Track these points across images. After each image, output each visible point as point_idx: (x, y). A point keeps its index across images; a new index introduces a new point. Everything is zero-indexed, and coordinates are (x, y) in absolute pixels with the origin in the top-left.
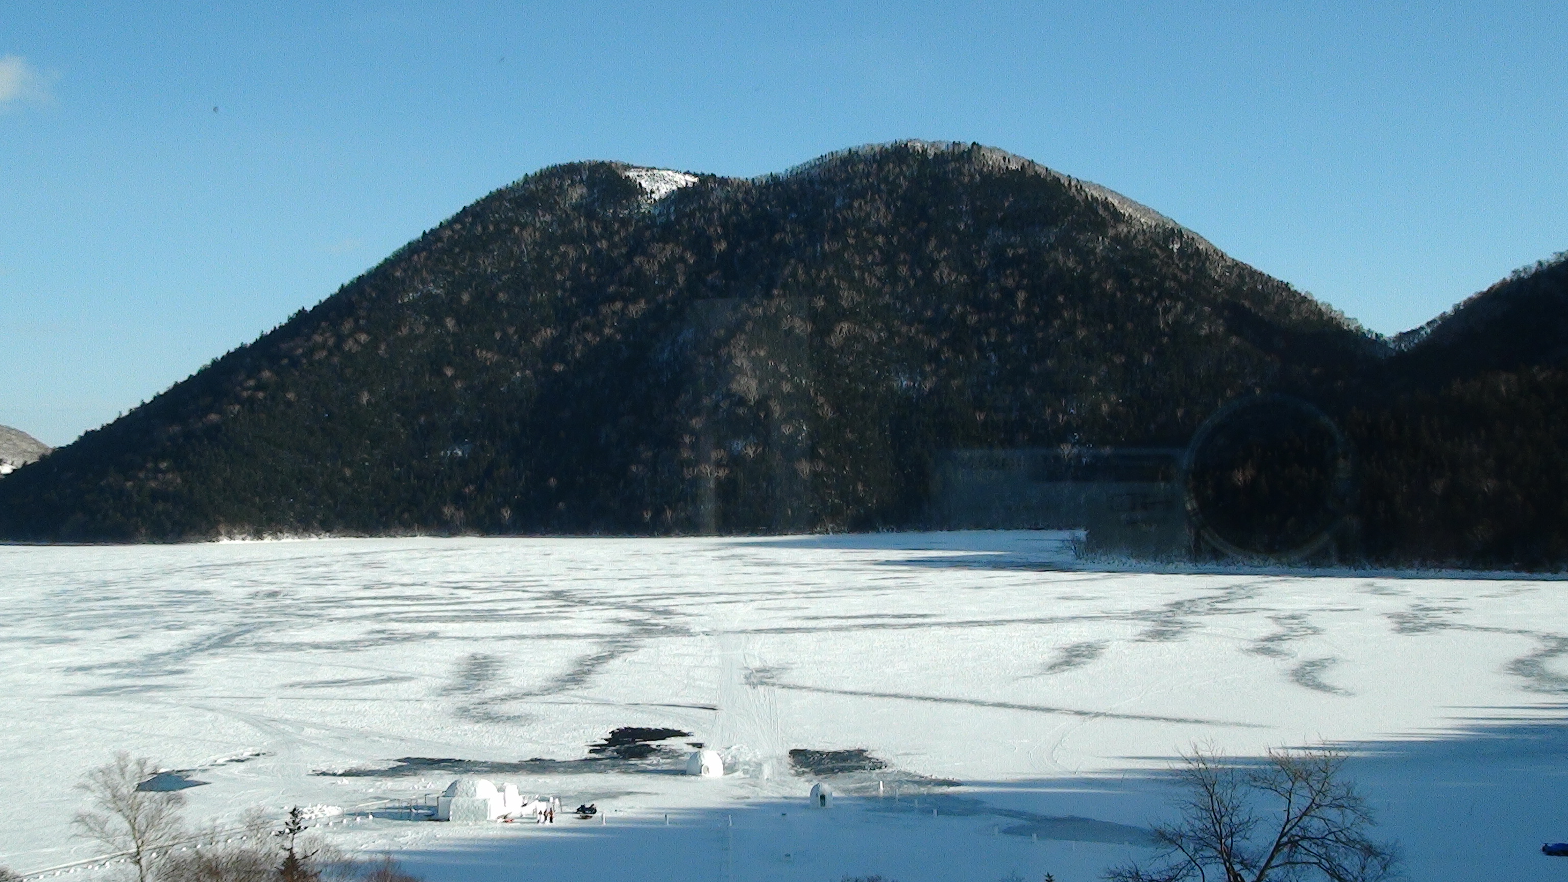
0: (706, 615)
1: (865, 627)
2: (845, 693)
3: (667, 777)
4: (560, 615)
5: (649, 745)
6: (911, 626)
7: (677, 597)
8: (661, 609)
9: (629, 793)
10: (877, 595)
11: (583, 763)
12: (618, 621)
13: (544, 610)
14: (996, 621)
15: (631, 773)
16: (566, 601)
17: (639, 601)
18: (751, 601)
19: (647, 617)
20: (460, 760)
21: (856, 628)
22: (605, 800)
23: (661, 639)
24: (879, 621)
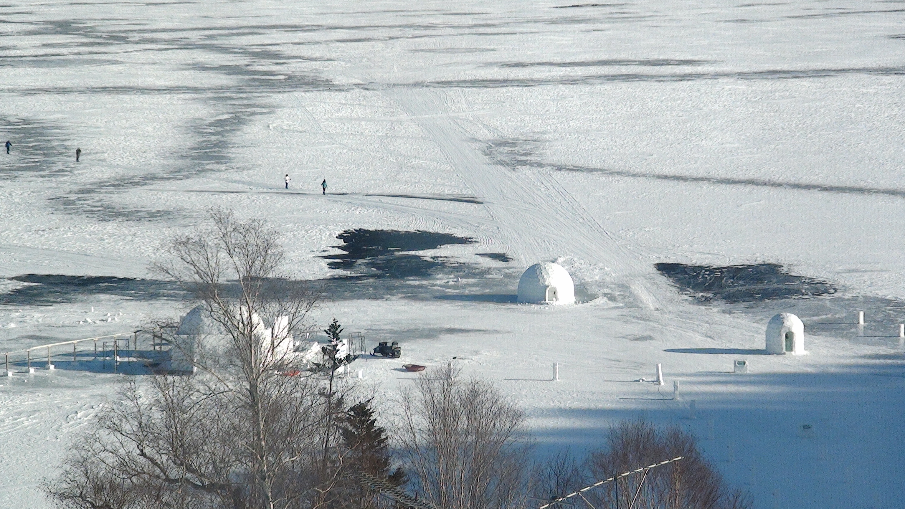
0: (338, 59)
1: (612, 78)
2: (666, 177)
3: (491, 305)
4: (96, 57)
5: (418, 257)
6: (683, 77)
7: (267, 31)
8: (257, 50)
9: (451, 331)
10: (588, 31)
11: (332, 284)
12: (203, 68)
13: (64, 51)
14: (815, 71)
15: (427, 299)
16: (86, 36)
17: (211, 37)
18: (391, 38)
19: (246, 62)
20: (125, 279)
21: (600, 81)
22: (421, 341)
23: (296, 94)
24: (624, 70)
